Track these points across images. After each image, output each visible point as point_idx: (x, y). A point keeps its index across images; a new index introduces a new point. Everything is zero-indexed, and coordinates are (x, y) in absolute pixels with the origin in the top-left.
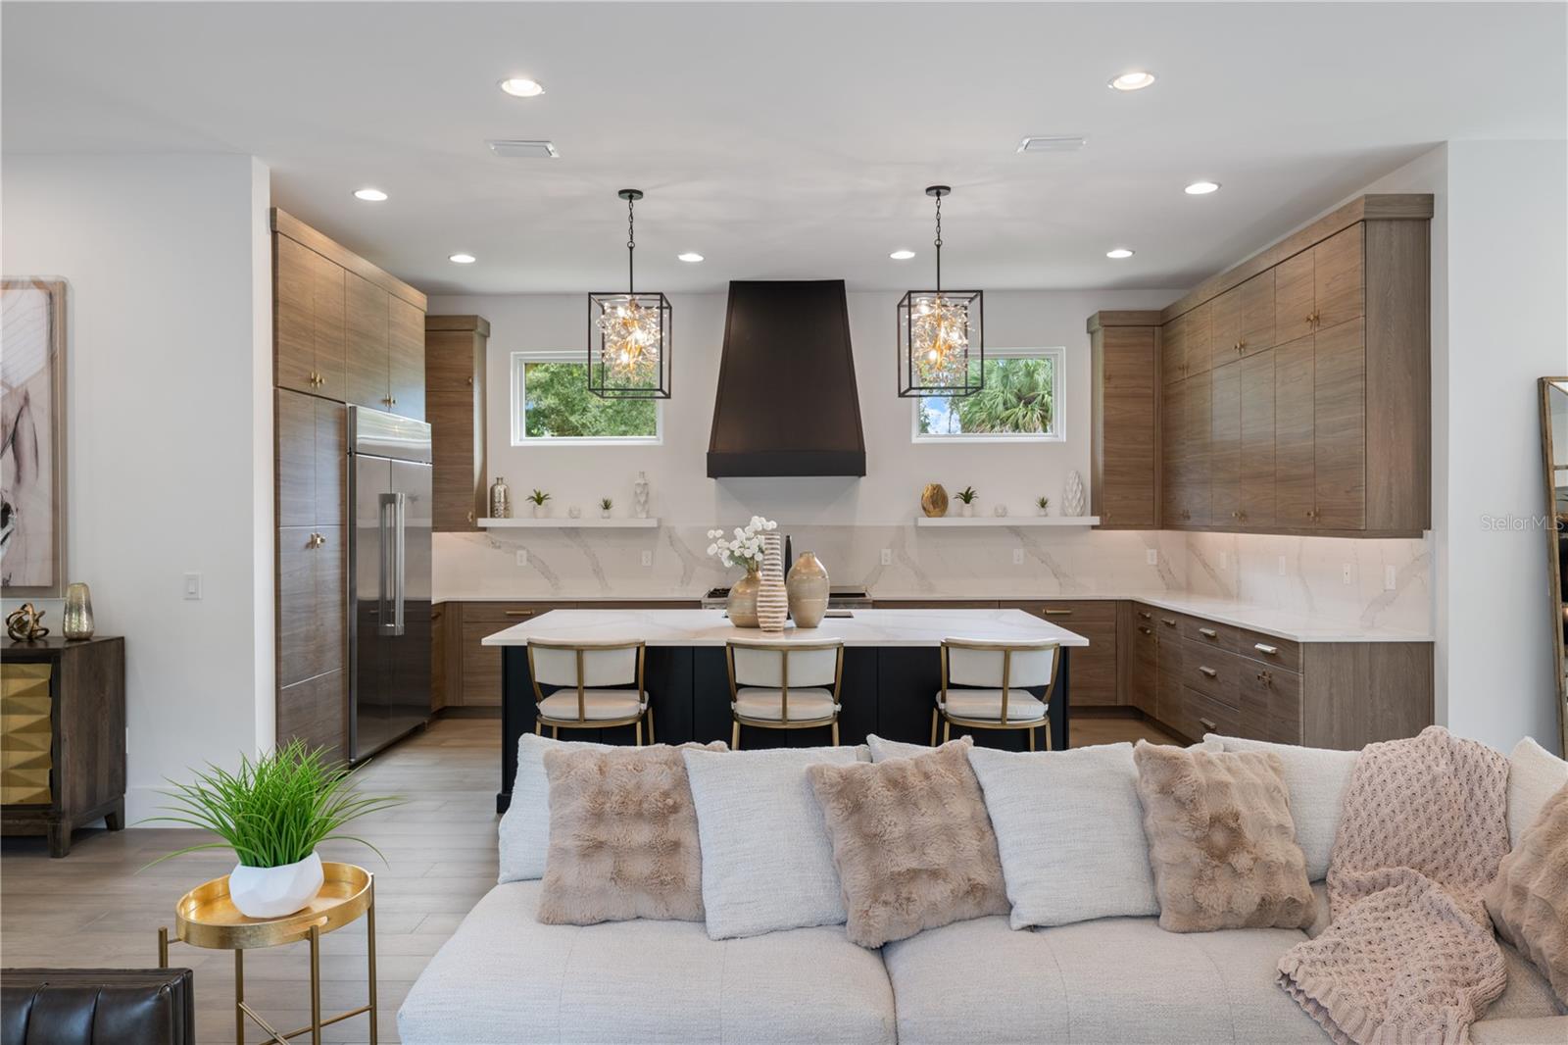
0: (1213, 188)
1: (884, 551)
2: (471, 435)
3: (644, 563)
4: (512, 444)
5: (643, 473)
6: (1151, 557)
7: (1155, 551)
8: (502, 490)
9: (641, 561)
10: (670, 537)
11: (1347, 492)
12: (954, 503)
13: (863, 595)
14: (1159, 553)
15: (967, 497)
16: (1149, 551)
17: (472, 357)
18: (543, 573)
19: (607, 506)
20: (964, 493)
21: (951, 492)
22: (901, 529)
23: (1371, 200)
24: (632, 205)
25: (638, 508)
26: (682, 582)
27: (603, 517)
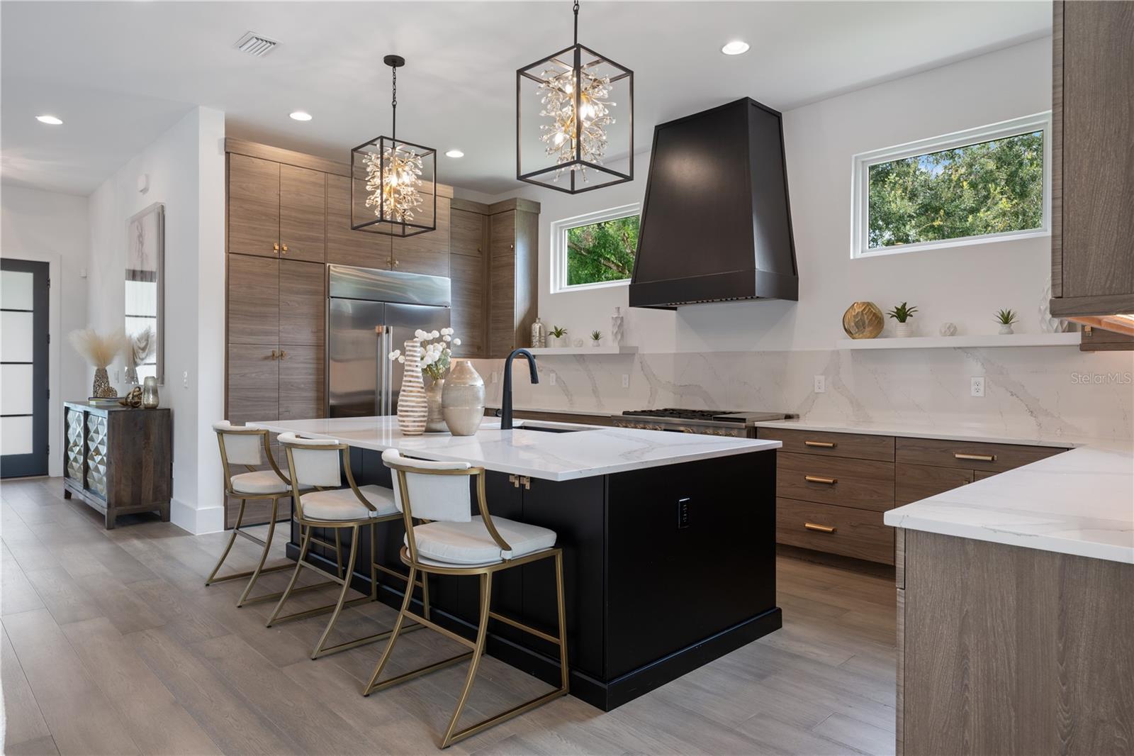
1: (817, 378)
2: (511, 285)
3: (624, 385)
4: (552, 292)
5: (619, 308)
8: (538, 327)
10: (641, 363)
12: (891, 322)
15: (902, 314)
17: (514, 229)
18: (564, 391)
19: (596, 337)
22: (837, 353)
24: (394, 71)
25: (614, 338)
26: (649, 401)
27: (594, 346)
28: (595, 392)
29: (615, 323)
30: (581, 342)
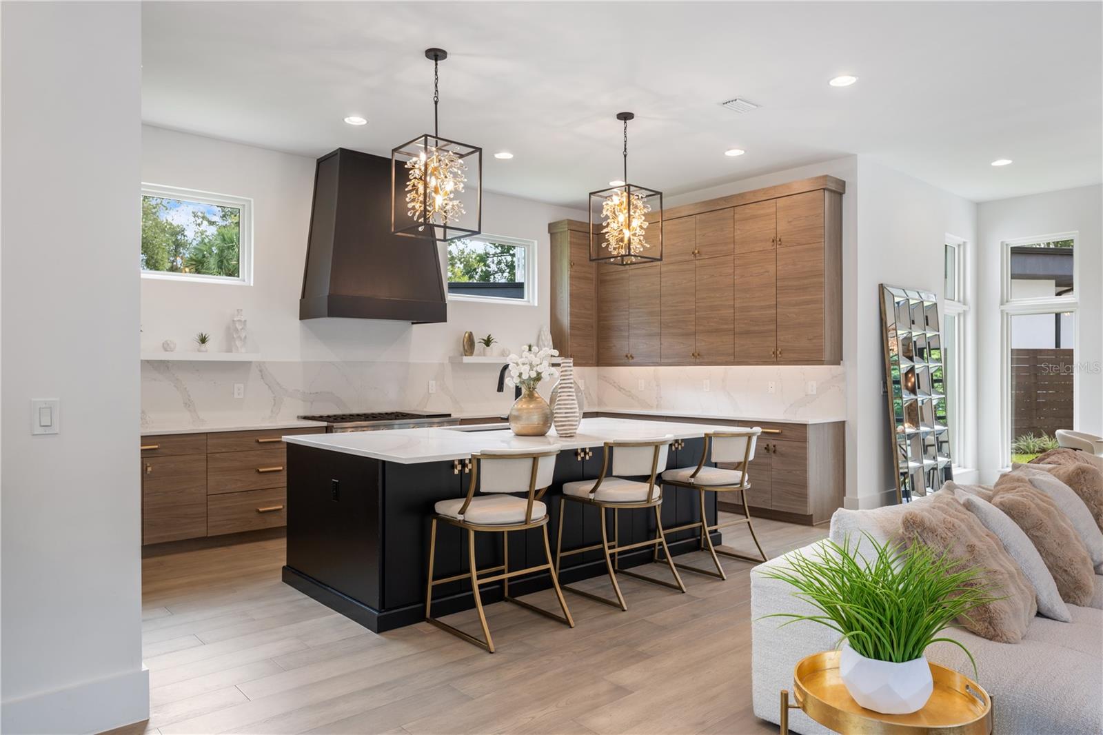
1: (430, 382)
3: (236, 396)
5: (241, 311)
7: (583, 381)
9: (233, 394)
10: (261, 371)
12: (479, 346)
13: (450, 415)
14: (585, 382)
15: (488, 342)
19: (203, 340)
20: (486, 339)
21: (478, 337)
22: (442, 364)
23: (827, 178)
24: (436, 64)
25: (238, 343)
26: (272, 411)
27: (199, 351)
28: (189, 405)
29: (239, 327)
30: (172, 346)
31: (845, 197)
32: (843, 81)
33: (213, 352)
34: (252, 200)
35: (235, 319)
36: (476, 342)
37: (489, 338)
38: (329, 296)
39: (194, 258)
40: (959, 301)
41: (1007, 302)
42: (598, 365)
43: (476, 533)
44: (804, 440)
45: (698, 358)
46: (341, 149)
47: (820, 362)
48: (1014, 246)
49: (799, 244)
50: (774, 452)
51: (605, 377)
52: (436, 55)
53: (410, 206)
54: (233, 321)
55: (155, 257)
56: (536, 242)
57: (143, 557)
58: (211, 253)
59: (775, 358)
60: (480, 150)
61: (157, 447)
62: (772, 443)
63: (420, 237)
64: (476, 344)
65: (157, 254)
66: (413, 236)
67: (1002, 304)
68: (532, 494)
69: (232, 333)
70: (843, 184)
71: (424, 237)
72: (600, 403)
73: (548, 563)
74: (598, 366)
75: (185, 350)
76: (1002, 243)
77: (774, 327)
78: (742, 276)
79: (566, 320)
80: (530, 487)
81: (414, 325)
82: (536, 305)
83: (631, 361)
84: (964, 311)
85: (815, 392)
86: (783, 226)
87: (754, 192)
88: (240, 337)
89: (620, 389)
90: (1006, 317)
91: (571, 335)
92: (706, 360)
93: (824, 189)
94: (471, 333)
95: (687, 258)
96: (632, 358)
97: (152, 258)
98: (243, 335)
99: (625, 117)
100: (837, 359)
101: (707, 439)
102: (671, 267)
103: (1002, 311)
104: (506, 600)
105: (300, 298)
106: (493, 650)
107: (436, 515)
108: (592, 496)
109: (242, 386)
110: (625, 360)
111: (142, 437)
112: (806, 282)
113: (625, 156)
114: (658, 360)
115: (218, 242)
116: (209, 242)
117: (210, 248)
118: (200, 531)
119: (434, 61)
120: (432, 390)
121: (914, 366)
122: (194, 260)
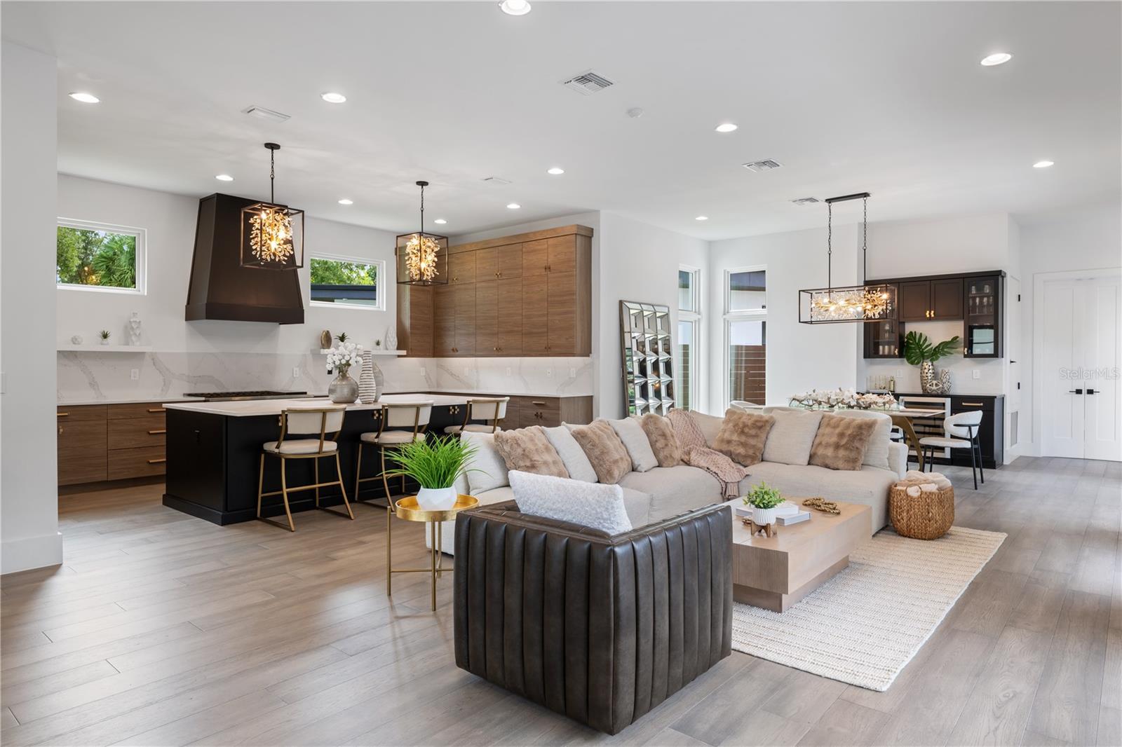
0: (519, 207)
1: (295, 369)
3: (132, 378)
5: (136, 314)
6: (423, 372)
7: (424, 368)
9: (130, 376)
10: (153, 359)
11: (567, 339)
12: (334, 341)
13: (306, 393)
15: (342, 339)
16: (422, 369)
19: (105, 336)
20: (341, 336)
21: (334, 335)
22: (305, 355)
23: (579, 227)
24: (272, 153)
25: (134, 338)
26: (162, 390)
27: (102, 344)
28: (93, 384)
29: (134, 326)
30: (79, 340)
31: (593, 239)
32: (556, 171)
33: (113, 345)
34: (146, 230)
35: (132, 320)
36: (333, 338)
37: (343, 335)
38: (207, 305)
39: (105, 255)
40: (695, 312)
41: (728, 312)
42: (435, 355)
43: (287, 460)
44: (558, 408)
45: (500, 352)
46: (218, 194)
47: (573, 355)
48: (733, 273)
49: (561, 272)
50: (541, 417)
51: (442, 366)
52: (272, 147)
53: (254, 247)
54: (130, 322)
55: (65, 255)
56: (384, 262)
57: (59, 495)
58: (122, 251)
59: (548, 351)
60: (303, 212)
61: (67, 414)
62: (540, 411)
63: (262, 268)
64: (333, 340)
65: (67, 252)
66: (257, 267)
67: (724, 314)
68: (323, 437)
69: (129, 330)
70: (592, 230)
71: (266, 268)
72: (438, 385)
73: (339, 480)
74: (434, 357)
75: (90, 343)
76: (725, 271)
77: (546, 330)
78: (527, 293)
79: (407, 322)
80: (322, 430)
81: (281, 326)
82: (385, 310)
83: (457, 353)
84: (699, 319)
85: (575, 376)
86: (551, 259)
87: (534, 233)
88: (135, 334)
89: (452, 374)
90: (727, 324)
91: (411, 333)
92: (504, 353)
93: (576, 234)
94: (328, 331)
95: (492, 278)
96: (457, 351)
97: (62, 256)
98: (138, 332)
99: (422, 184)
100: (587, 352)
101: (469, 406)
102: (483, 284)
103: (724, 319)
104: (318, 509)
105: (186, 304)
106: (293, 530)
107: (265, 452)
108: (376, 440)
109: (137, 370)
110: (452, 353)
111: (58, 407)
112: (565, 298)
113: (422, 211)
114: (474, 353)
115: (129, 241)
116: (120, 241)
117: (121, 246)
118: (101, 476)
119: (271, 150)
120: (296, 374)
121: (658, 359)
122: (105, 258)
